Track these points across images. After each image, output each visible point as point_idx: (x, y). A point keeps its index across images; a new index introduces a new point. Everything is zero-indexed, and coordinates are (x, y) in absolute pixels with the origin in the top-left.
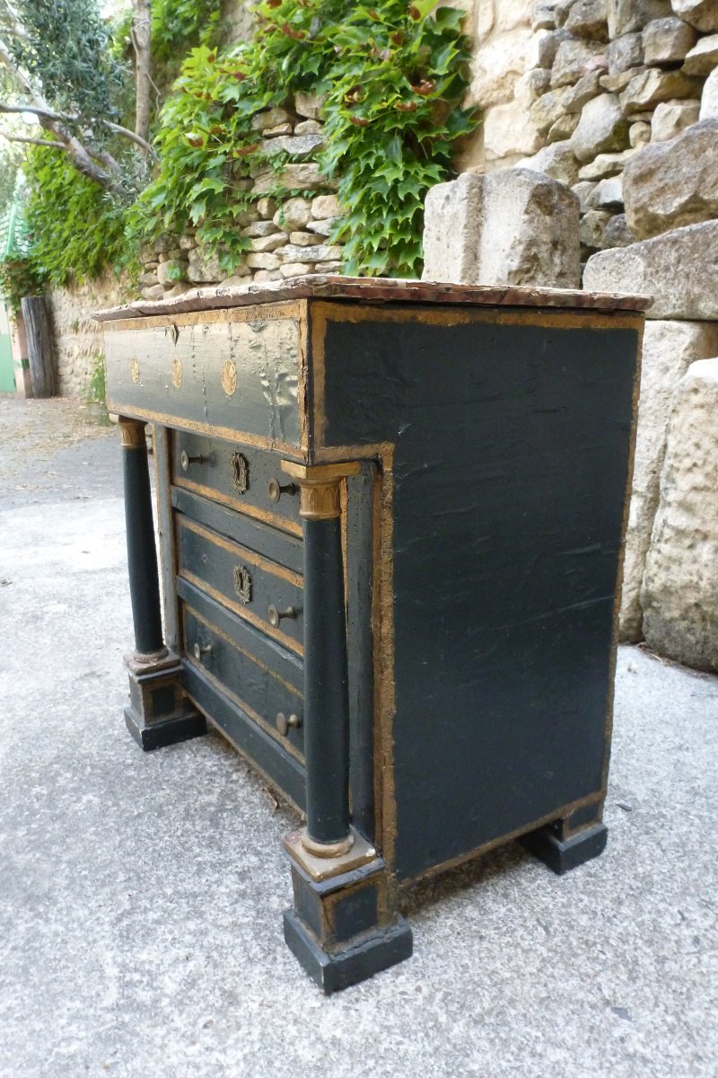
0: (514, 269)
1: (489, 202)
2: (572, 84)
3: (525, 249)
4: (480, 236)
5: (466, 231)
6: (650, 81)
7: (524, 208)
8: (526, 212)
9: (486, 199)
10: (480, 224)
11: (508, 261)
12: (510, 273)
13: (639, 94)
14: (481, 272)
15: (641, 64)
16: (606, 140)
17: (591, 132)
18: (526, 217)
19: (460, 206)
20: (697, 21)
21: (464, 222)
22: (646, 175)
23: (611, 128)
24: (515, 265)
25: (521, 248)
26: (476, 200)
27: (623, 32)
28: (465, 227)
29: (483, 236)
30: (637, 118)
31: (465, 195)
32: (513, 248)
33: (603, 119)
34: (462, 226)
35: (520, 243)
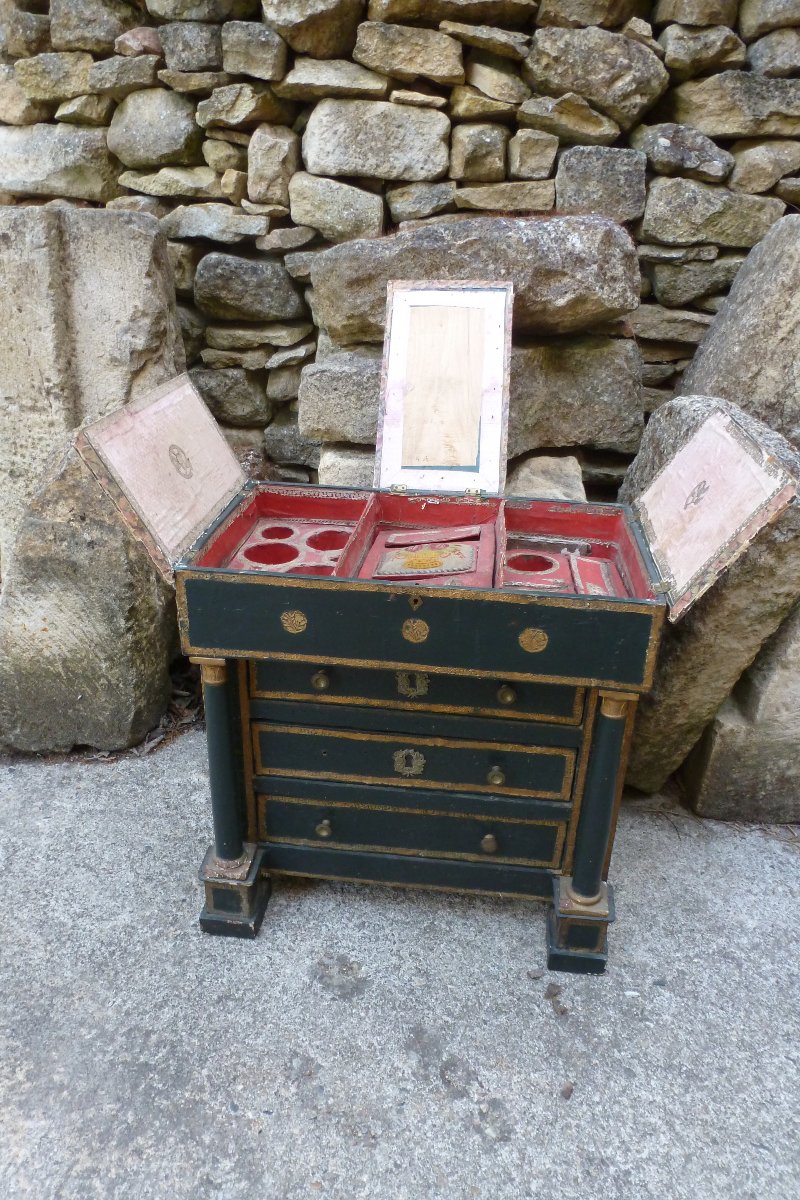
0: (140, 348)
1: (79, 251)
2: (98, 56)
3: (153, 324)
4: (69, 297)
5: (52, 292)
6: (241, 98)
7: (145, 270)
8: (148, 275)
9: (72, 246)
10: (66, 280)
11: (128, 337)
12: (132, 353)
13: (228, 112)
14: (79, 346)
15: (218, 68)
16: (175, 153)
17: (151, 137)
18: (148, 281)
19: (34, 256)
20: (293, 38)
21: (47, 279)
22: (363, 280)
23: (182, 140)
24: (140, 342)
25: (146, 321)
26: (56, 246)
27: (186, 15)
28: (51, 286)
29: (75, 296)
30: (220, 136)
31: (44, 241)
32: (133, 320)
33: (168, 124)
34: (47, 284)
35: (144, 314)
